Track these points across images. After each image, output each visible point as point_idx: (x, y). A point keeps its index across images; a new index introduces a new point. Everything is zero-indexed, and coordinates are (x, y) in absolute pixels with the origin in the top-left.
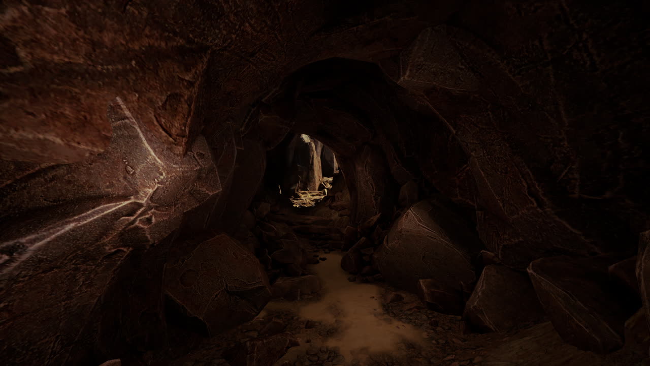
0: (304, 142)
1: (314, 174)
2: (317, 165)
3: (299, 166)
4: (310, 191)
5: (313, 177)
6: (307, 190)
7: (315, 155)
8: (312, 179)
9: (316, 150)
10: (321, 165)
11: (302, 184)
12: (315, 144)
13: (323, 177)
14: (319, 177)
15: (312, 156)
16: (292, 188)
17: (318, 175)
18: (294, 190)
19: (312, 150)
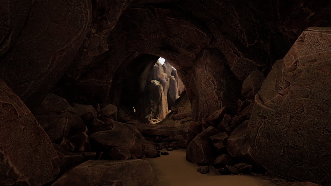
0: (156, 85)
1: (162, 107)
2: (164, 101)
3: (151, 101)
4: (159, 120)
5: (162, 110)
6: (157, 119)
7: (163, 95)
8: (161, 111)
9: (164, 91)
10: (167, 102)
11: (154, 114)
12: (163, 87)
13: (169, 110)
14: (166, 109)
15: (161, 94)
16: (147, 117)
17: (165, 108)
18: (148, 118)
19: (161, 91)
